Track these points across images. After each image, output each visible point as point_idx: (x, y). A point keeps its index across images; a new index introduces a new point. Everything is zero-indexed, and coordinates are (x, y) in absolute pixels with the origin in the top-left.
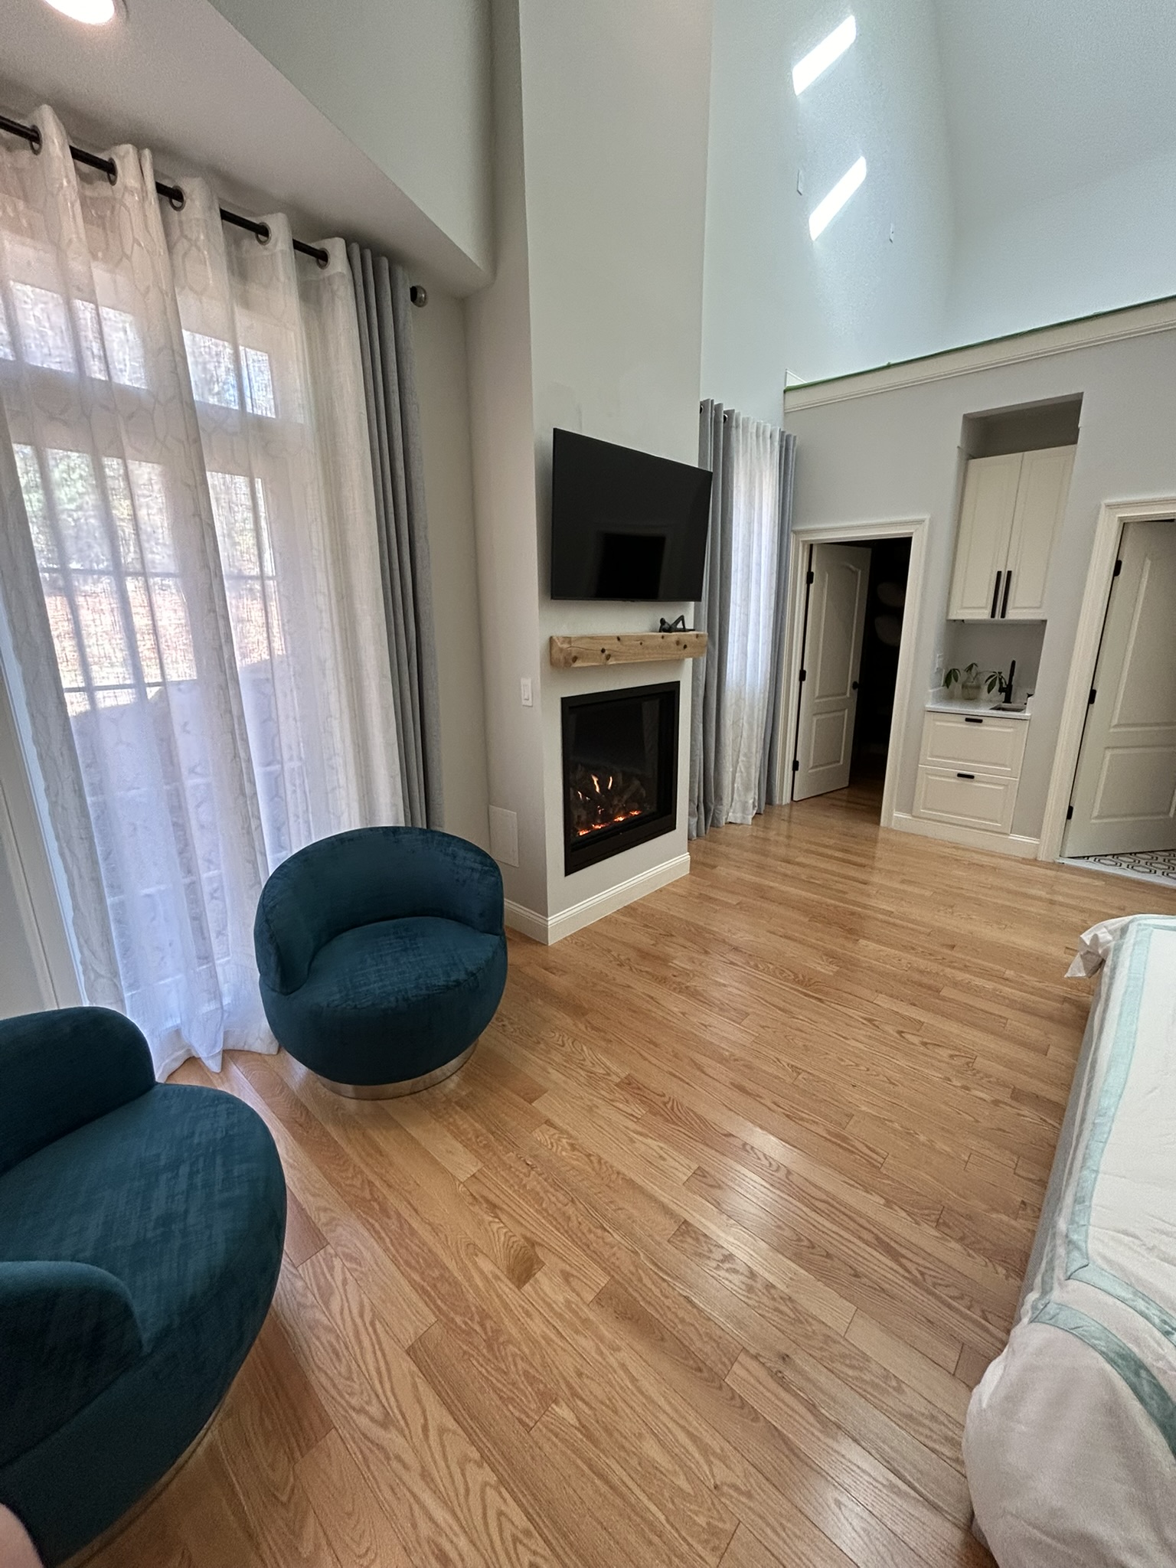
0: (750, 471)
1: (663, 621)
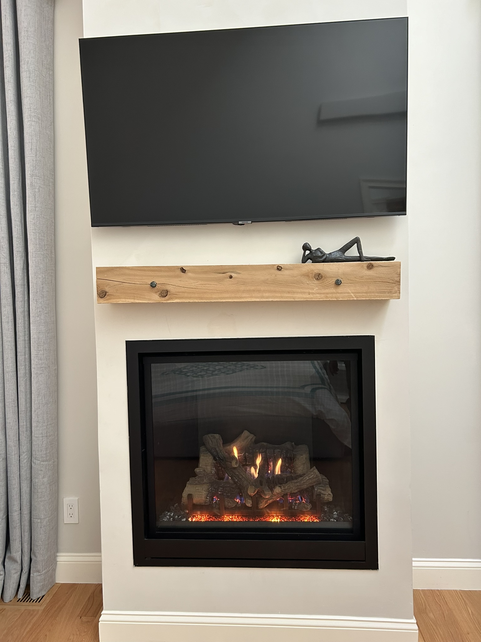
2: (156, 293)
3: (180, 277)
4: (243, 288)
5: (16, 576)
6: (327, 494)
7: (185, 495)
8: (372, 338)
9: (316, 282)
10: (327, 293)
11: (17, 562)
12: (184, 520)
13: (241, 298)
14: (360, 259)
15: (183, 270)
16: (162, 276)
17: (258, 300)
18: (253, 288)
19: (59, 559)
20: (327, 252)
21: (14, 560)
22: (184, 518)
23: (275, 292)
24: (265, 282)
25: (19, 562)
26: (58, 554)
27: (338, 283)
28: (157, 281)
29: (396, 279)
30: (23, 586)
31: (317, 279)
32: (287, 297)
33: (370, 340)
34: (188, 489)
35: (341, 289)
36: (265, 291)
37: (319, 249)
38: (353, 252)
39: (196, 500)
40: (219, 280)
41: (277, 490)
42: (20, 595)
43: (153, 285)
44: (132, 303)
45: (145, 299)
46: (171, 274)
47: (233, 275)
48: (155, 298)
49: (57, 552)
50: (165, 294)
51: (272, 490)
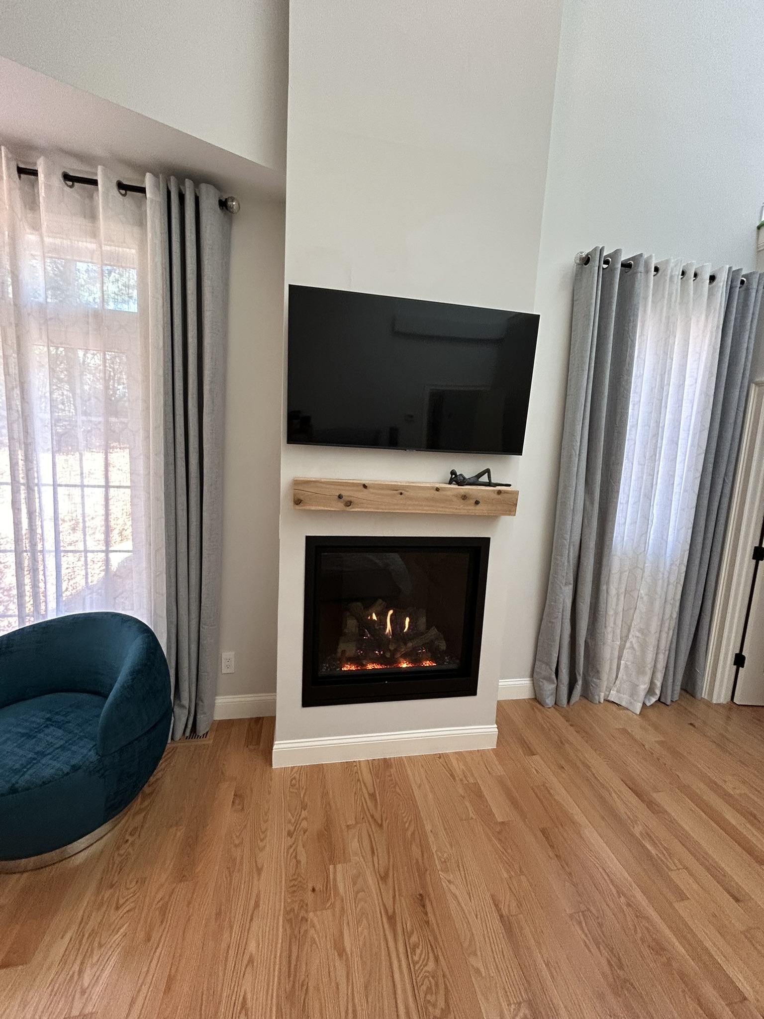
0: (668, 318)
1: (453, 473)
2: (342, 502)
3: (362, 491)
4: (409, 502)
5: (184, 720)
6: (443, 646)
7: (339, 651)
8: (489, 539)
9: (462, 501)
10: (469, 510)
11: (186, 708)
12: (338, 669)
13: (407, 509)
14: (489, 484)
15: (365, 486)
16: (349, 490)
17: (419, 512)
18: (417, 503)
19: (217, 701)
20: (467, 477)
21: (184, 707)
22: (338, 668)
23: (433, 506)
24: (427, 499)
25: (188, 707)
26: (217, 698)
27: (477, 503)
28: (344, 493)
29: (515, 502)
30: (190, 726)
31: (463, 499)
32: (440, 511)
33: (487, 540)
34: (342, 647)
35: (478, 507)
36: (425, 506)
37: (461, 475)
38: (484, 478)
39: (348, 654)
40: (393, 496)
41: (410, 645)
42: (188, 733)
43: (340, 497)
44: (322, 510)
45: (331, 507)
46: (355, 488)
47: (403, 492)
48: (340, 506)
49: (216, 695)
50: (349, 504)
51: (405, 644)
